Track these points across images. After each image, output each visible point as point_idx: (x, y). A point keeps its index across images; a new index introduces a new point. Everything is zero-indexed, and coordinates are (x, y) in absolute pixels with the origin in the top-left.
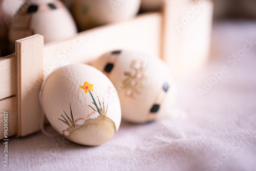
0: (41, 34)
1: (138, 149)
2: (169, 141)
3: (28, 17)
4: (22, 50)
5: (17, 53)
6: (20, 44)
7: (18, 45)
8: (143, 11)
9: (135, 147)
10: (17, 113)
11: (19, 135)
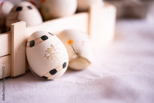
0: (24, 21)
1: (77, 83)
2: (94, 78)
3: (16, 13)
4: (14, 29)
5: (11, 31)
6: (13, 26)
7: (12, 26)
8: (78, 11)
9: (75, 82)
10: (11, 64)
11: (12, 76)
